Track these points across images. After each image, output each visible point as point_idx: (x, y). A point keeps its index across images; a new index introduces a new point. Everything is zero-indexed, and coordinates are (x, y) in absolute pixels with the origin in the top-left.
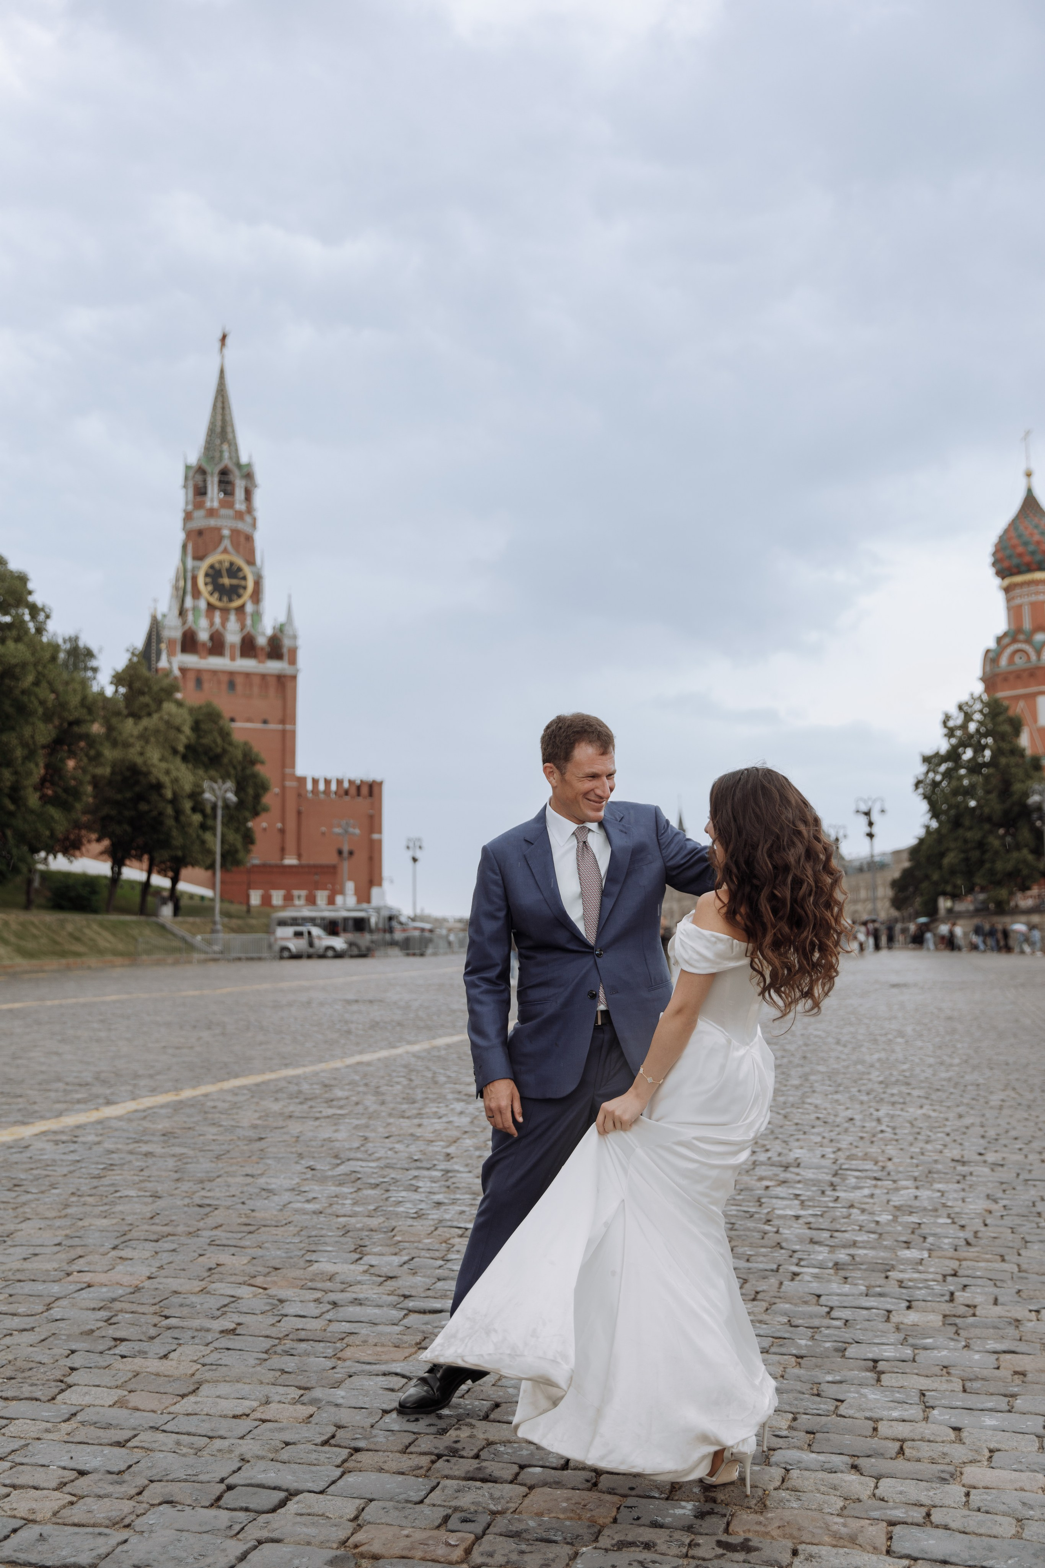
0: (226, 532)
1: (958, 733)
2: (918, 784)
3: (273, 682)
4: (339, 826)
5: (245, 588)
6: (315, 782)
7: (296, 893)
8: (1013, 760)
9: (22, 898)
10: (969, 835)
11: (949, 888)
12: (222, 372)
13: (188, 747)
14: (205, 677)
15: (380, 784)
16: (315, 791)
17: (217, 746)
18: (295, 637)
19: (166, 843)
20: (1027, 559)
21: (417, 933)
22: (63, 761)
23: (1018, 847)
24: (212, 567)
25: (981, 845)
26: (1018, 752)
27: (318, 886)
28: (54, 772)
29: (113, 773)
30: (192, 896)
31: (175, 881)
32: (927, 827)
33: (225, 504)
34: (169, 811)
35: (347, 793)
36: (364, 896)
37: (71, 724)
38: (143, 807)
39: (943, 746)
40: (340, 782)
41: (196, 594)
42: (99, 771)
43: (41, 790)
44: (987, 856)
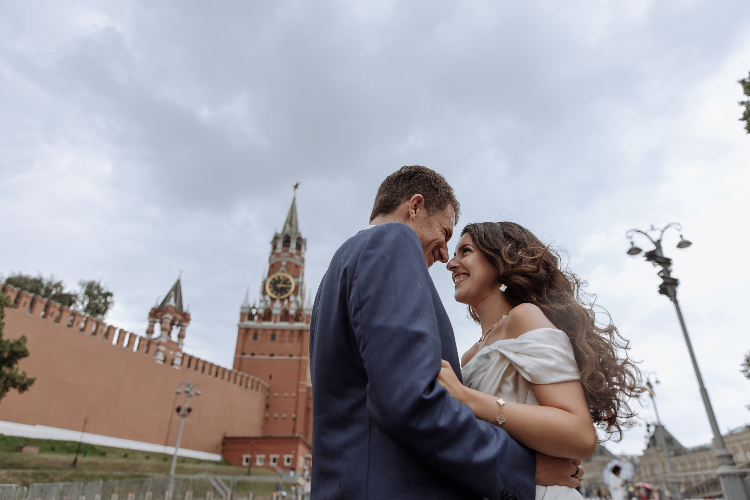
0: (284, 263)
3: (296, 334)
5: (290, 288)
14: (260, 332)
24: (274, 279)
33: (283, 251)
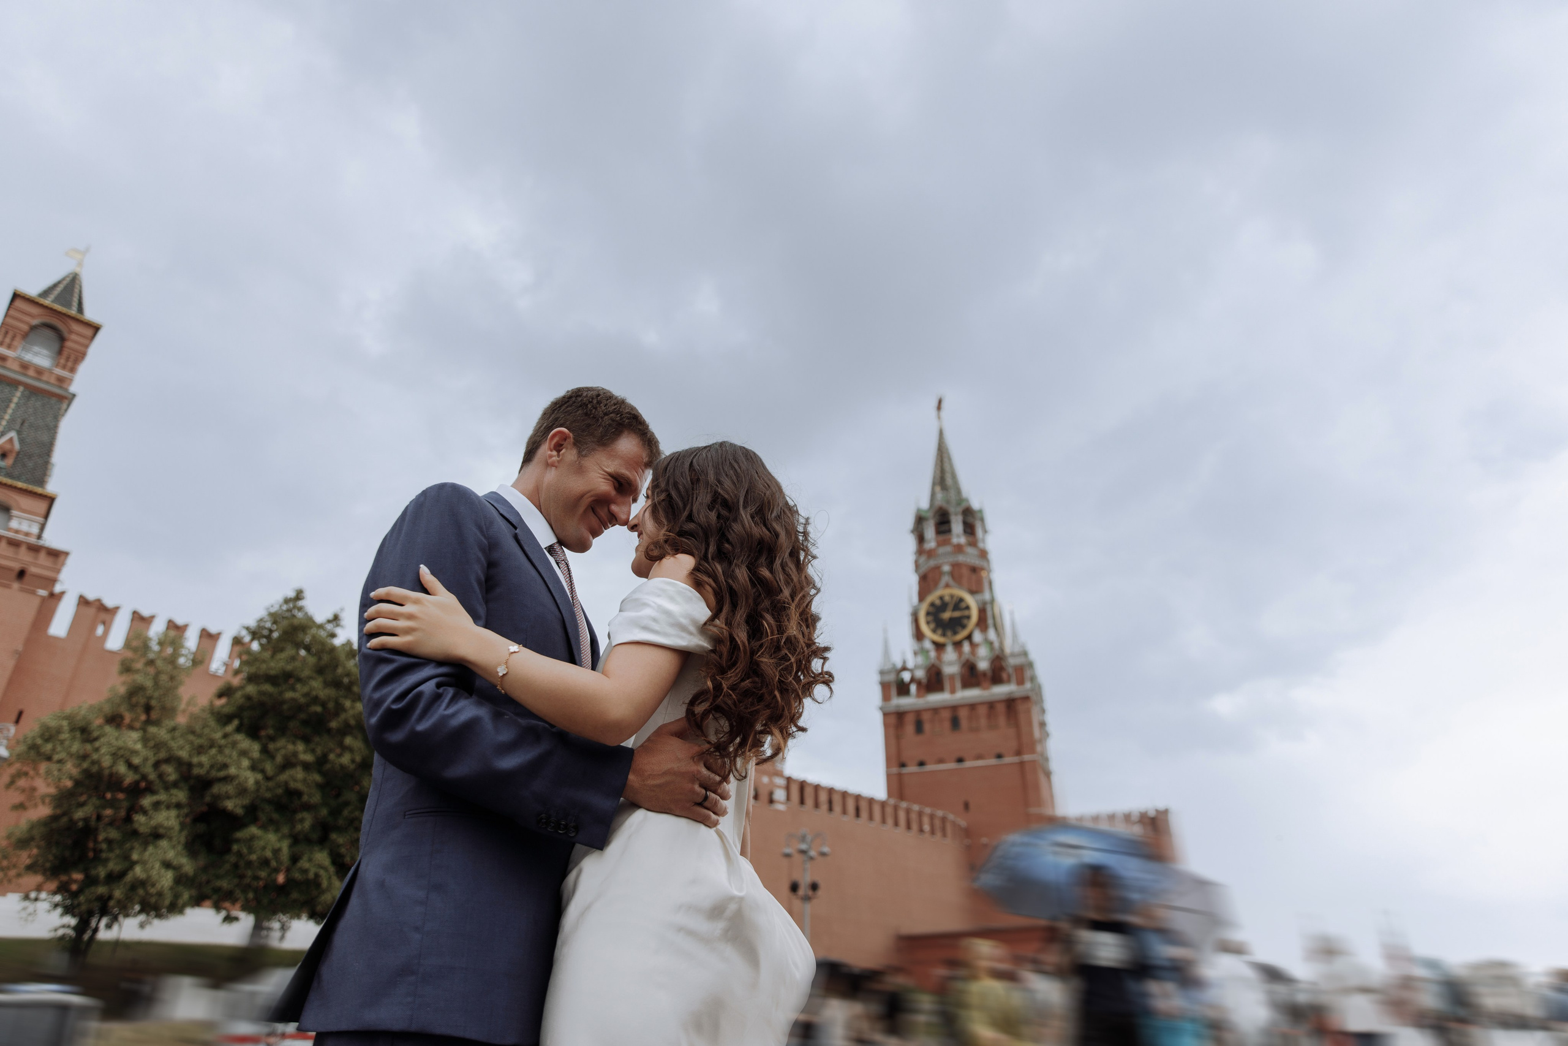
0: (946, 568)
3: (1001, 709)
5: (968, 617)
14: (926, 717)
24: (932, 604)
33: (940, 544)
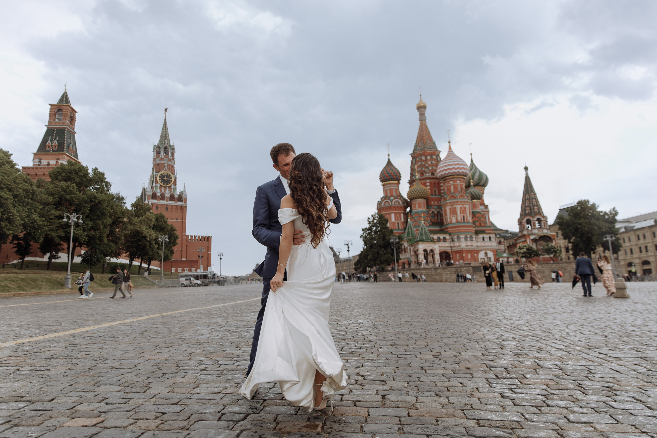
0: (166, 165)
1: (372, 223)
2: (361, 237)
3: (179, 208)
4: (199, 249)
5: (171, 181)
6: (192, 237)
7: (185, 269)
8: (386, 230)
9: (101, 270)
10: (375, 250)
11: (369, 265)
12: (165, 119)
13: (154, 225)
14: (159, 206)
15: (211, 237)
16: (191, 239)
17: (163, 225)
18: (186, 195)
19: (147, 254)
20: (389, 177)
21: (222, 279)
22: (115, 229)
23: (387, 253)
24: (161, 174)
25: (378, 253)
26: (387, 228)
27: (192, 267)
28: (112, 233)
29: (131, 233)
30: (154, 270)
31: (149, 265)
32: (364, 248)
33: (165, 157)
34: (148, 244)
35: (201, 240)
36: (206, 269)
37: (117, 218)
38: (140, 243)
39: (368, 226)
40: (199, 237)
41: (157, 182)
42: (127, 232)
43: (108, 237)
44: (379, 256)
